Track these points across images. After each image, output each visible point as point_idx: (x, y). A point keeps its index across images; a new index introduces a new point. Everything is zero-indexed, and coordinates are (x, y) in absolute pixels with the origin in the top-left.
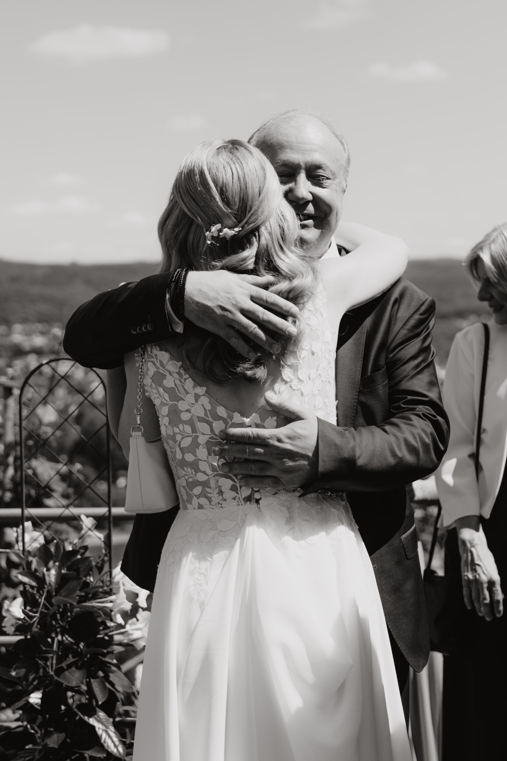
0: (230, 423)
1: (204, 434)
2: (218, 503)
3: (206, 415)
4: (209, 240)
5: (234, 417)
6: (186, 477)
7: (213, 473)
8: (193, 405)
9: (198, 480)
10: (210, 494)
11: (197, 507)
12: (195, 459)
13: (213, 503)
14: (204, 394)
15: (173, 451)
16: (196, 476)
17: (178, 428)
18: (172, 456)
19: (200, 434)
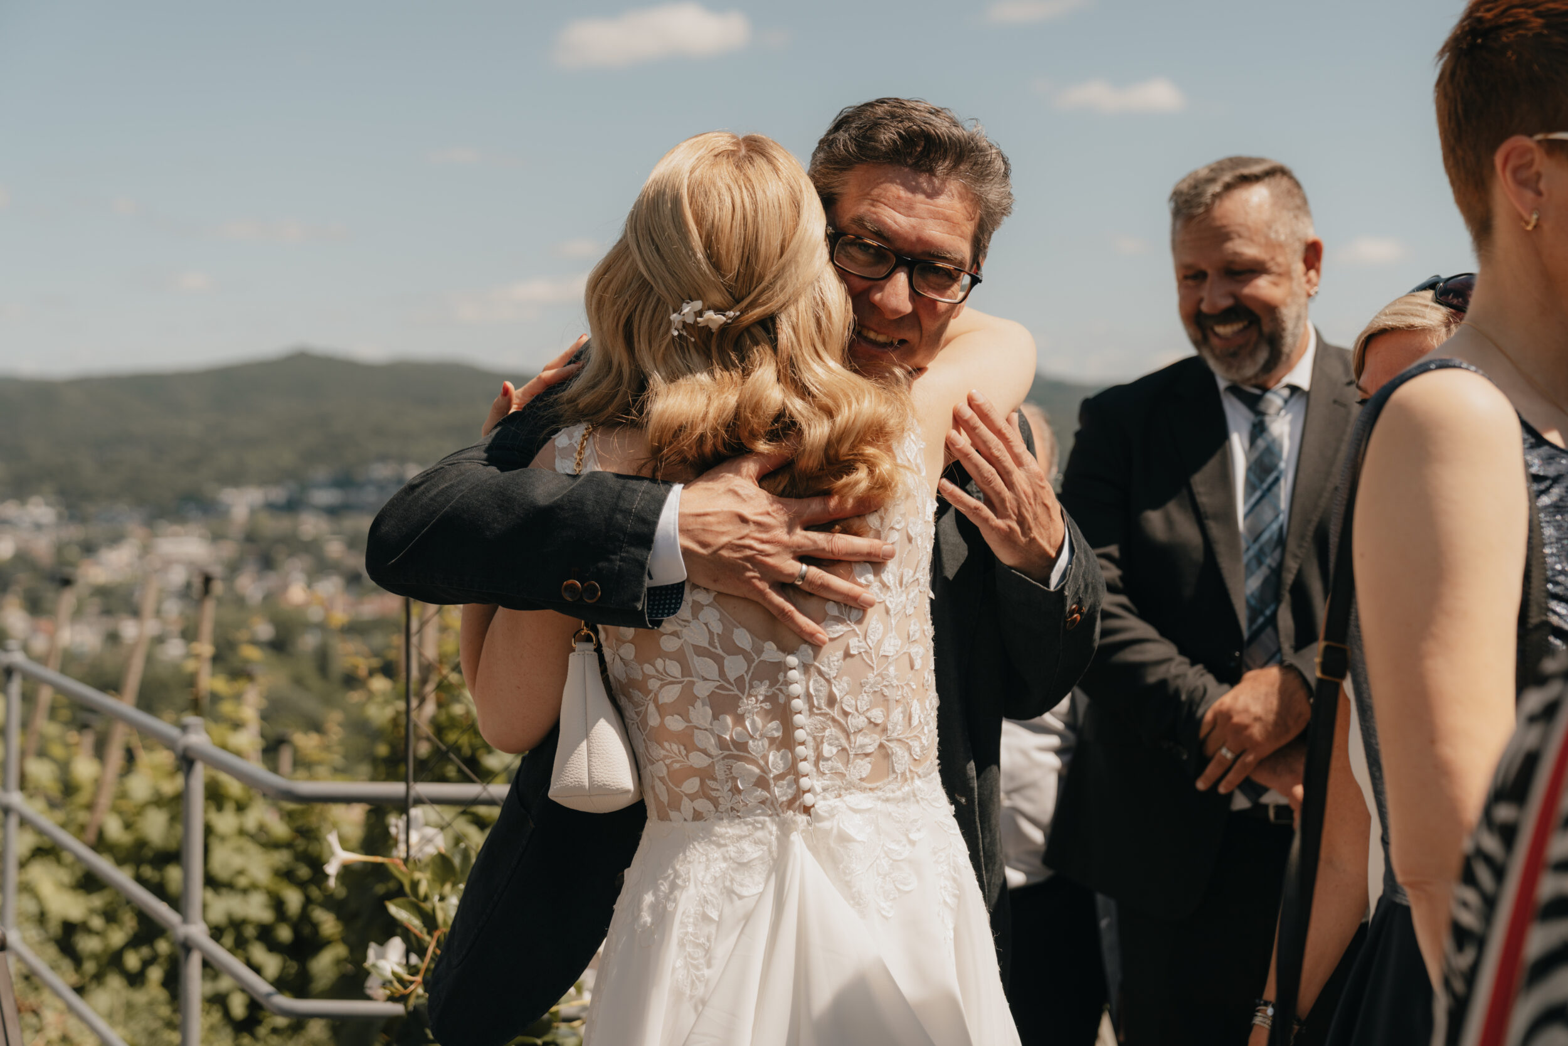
0: (756, 661)
1: (705, 679)
2: (731, 808)
3: (711, 644)
4: (676, 329)
5: (765, 649)
6: (668, 761)
7: (721, 752)
8: (686, 624)
9: (691, 766)
10: (715, 792)
11: (691, 816)
12: (687, 726)
13: (721, 808)
14: (711, 603)
15: (641, 712)
16: (688, 759)
17: (654, 666)
18: (638, 721)
19: (699, 678)
